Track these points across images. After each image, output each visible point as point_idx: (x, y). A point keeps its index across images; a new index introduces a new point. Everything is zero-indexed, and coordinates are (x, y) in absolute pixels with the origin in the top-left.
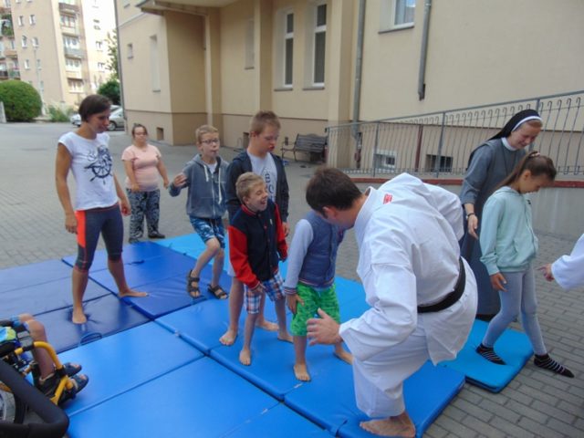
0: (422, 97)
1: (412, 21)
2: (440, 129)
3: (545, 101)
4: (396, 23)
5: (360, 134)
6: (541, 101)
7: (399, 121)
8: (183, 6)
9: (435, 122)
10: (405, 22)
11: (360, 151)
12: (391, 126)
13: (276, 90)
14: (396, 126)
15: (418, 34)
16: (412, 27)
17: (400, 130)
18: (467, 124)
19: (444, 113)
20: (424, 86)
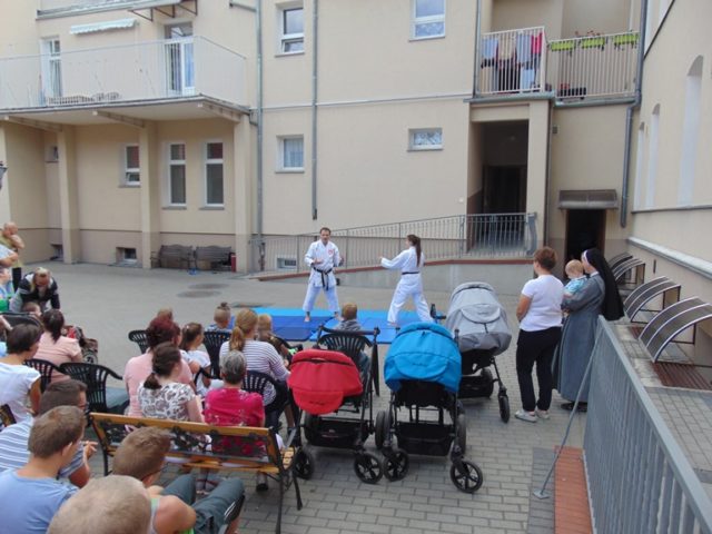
0: (315, 217)
1: (299, 165)
4: (285, 166)
5: (263, 244)
6: (401, 224)
8: (37, 122)
10: (293, 166)
11: (263, 257)
13: (164, 209)
15: (308, 176)
16: (303, 172)
18: (374, 235)
19: (347, 230)
20: (316, 211)
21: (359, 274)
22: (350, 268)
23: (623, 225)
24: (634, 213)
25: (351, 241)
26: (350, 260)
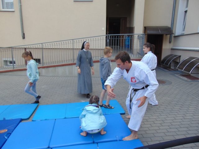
0: (24, 38)
1: (12, 8)
2: (41, 50)
3: (75, 40)
4: (3, 8)
6: (74, 40)
7: (21, 47)
9: (39, 47)
10: (7, 9)
12: (17, 49)
14: (19, 49)
15: (17, 13)
16: (14, 11)
17: (17, 51)
19: (42, 44)
20: (24, 34)
21: (50, 69)
22: (44, 66)
23: (170, 42)
24: (175, 37)
25: (44, 51)
26: (45, 61)
